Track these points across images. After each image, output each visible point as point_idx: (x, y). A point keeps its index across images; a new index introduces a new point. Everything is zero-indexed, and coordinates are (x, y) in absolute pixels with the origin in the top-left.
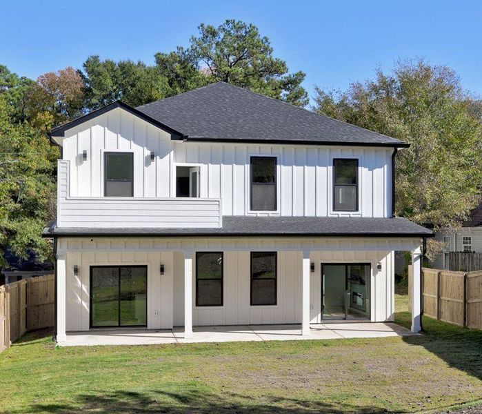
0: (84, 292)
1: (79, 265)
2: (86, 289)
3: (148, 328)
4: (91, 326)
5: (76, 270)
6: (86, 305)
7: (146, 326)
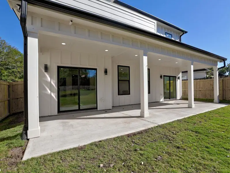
0: (53, 85)
1: (49, 64)
2: (54, 83)
3: (98, 109)
4: (59, 111)
5: (46, 68)
6: (54, 96)
7: (97, 108)
